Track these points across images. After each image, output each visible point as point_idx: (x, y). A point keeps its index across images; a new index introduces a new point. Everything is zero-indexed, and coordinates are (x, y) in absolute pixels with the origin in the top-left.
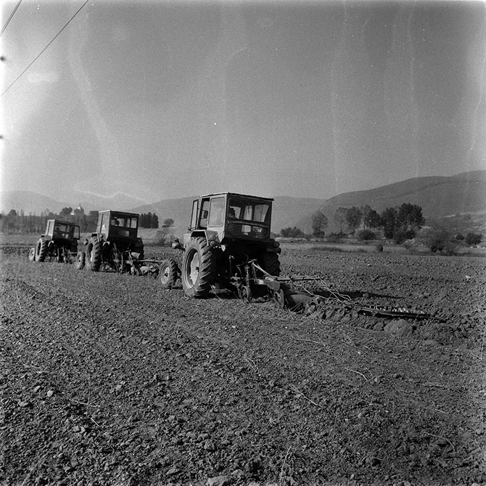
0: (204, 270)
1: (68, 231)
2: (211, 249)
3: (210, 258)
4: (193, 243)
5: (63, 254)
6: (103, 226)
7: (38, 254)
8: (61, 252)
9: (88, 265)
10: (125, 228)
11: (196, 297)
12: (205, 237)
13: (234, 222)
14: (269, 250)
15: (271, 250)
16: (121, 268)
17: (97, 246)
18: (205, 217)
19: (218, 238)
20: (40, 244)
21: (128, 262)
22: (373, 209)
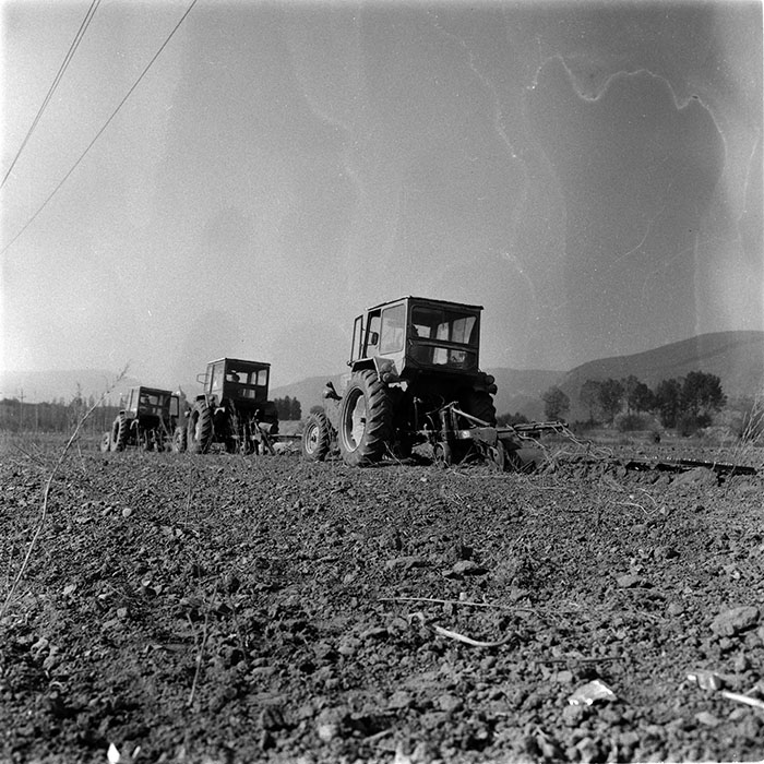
0: (374, 420)
1: (161, 404)
2: (385, 386)
3: (382, 400)
4: (355, 380)
5: (153, 440)
6: (215, 384)
7: (115, 441)
8: (150, 436)
9: (192, 446)
10: (248, 386)
11: (360, 465)
12: (374, 368)
13: (420, 343)
14: (477, 389)
15: (481, 389)
16: (243, 447)
17: (206, 413)
18: (374, 343)
19: (394, 368)
20: (117, 425)
21: (254, 438)
22: (642, 383)
